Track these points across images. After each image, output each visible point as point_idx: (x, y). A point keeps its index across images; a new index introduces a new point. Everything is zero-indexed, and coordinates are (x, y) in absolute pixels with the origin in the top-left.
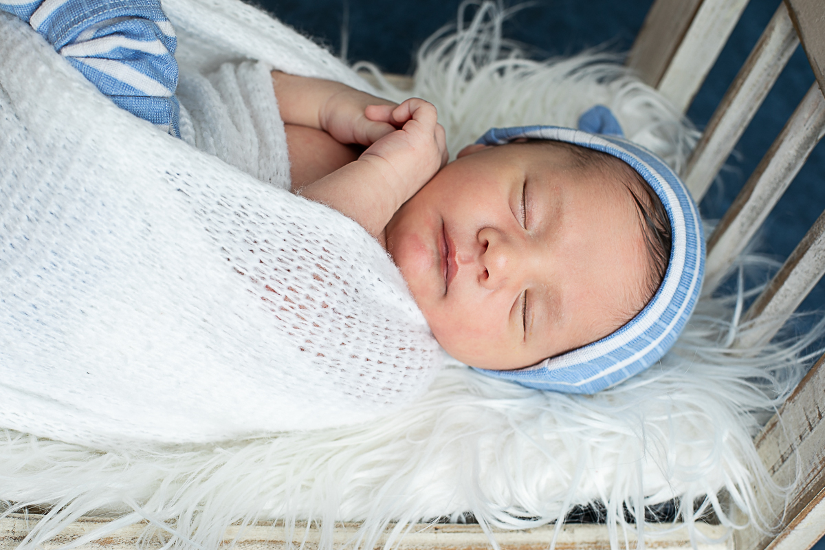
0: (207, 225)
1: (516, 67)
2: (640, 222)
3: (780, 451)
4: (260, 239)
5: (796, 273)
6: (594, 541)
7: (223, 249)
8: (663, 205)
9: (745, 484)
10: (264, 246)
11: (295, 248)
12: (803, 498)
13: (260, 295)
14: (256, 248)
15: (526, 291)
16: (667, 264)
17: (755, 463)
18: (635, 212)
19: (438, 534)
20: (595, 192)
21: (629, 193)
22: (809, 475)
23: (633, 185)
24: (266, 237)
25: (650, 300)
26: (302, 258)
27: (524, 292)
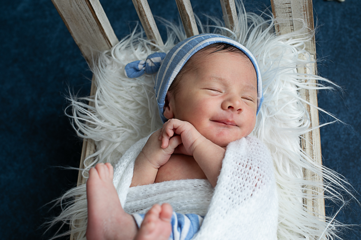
0: (237, 204)
1: (98, 99)
2: (223, 52)
3: (289, 26)
4: (239, 186)
5: (231, 5)
6: (306, 96)
7: (245, 199)
8: (214, 43)
9: (296, 41)
10: (242, 185)
11: (241, 174)
12: (310, 21)
13: (258, 189)
14: (243, 188)
15: (242, 98)
16: (235, 47)
17: (291, 35)
18: (220, 53)
19: (306, 148)
20: (213, 65)
21: (212, 54)
22: (305, 17)
23: (207, 52)
24: (239, 184)
25: (247, 56)
26: (244, 172)
27: (242, 99)
